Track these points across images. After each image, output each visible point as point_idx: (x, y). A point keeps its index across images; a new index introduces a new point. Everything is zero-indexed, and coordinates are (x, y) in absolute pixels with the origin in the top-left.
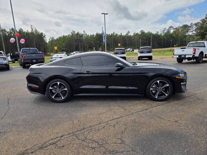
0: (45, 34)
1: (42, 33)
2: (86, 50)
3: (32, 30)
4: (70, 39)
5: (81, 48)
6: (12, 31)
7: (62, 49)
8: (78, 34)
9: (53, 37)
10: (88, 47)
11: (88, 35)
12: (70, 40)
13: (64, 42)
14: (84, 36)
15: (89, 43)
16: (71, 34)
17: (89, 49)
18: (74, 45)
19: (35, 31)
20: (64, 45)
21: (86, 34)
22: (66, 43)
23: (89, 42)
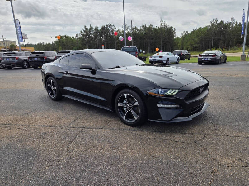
0: (174, 29)
1: (172, 27)
2: (231, 47)
3: (162, 25)
4: (208, 31)
5: (224, 43)
6: (142, 28)
7: (194, 45)
8: (221, 23)
9: (187, 31)
10: (235, 42)
11: (240, 23)
12: (207, 33)
13: (198, 37)
14: (231, 25)
15: (238, 35)
16: (211, 25)
17: (236, 44)
18: (212, 40)
19: (164, 26)
20: (197, 40)
21: (236, 22)
22: (201, 38)
23: (238, 33)
